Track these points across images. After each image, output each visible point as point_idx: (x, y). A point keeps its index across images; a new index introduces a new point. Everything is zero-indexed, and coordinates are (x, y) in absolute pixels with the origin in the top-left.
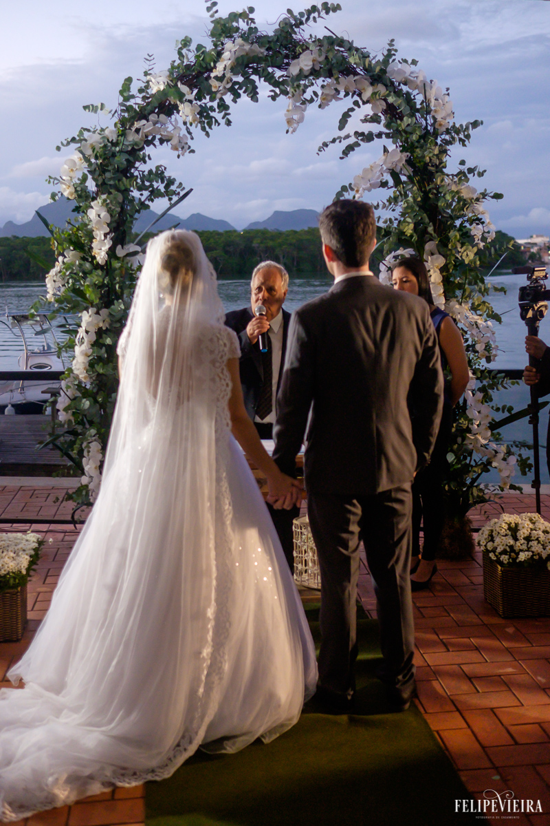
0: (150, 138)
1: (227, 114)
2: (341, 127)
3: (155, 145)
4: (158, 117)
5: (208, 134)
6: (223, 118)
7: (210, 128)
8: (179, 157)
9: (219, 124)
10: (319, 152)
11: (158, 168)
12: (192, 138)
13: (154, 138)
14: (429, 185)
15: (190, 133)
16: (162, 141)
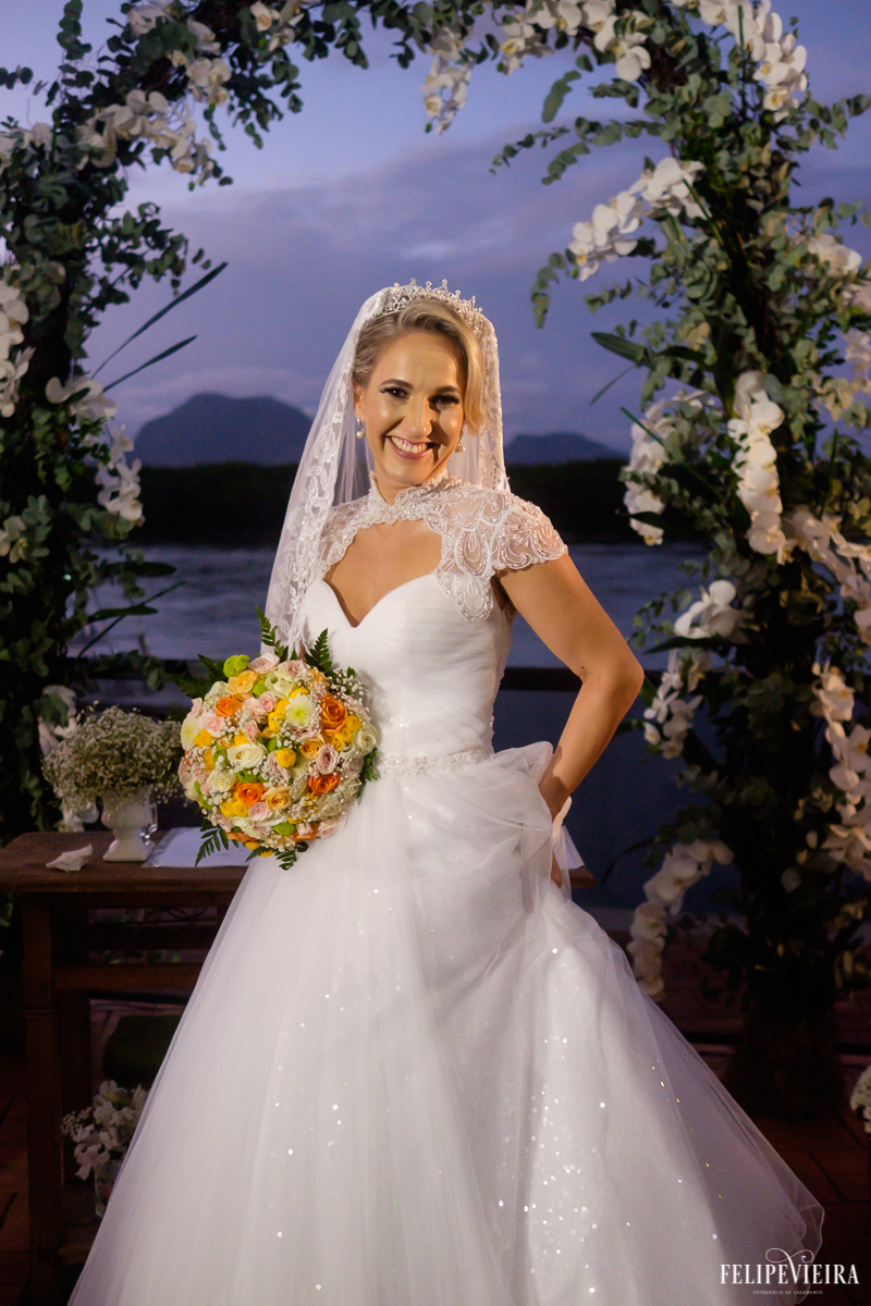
0: (132, 148)
1: (291, 87)
2: (548, 116)
3: (141, 164)
4: (147, 99)
5: (258, 142)
6: (284, 94)
7: (264, 126)
8: (191, 187)
9: (281, 116)
10: (495, 168)
11: (142, 208)
12: (222, 147)
13: (141, 147)
14: (746, 239)
15: (216, 135)
16: (158, 155)
